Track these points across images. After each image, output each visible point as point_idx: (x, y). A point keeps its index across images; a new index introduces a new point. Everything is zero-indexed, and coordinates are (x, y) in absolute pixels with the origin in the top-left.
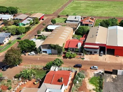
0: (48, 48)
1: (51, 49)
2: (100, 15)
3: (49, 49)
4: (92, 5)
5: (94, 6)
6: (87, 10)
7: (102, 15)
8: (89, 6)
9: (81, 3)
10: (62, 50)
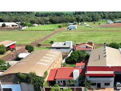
0: (15, 82)
1: (20, 83)
2: (99, 43)
3: (17, 83)
4: (85, 35)
5: (88, 35)
6: (80, 39)
7: (102, 43)
8: (82, 35)
9: (70, 34)
10: (42, 84)
